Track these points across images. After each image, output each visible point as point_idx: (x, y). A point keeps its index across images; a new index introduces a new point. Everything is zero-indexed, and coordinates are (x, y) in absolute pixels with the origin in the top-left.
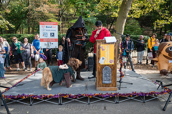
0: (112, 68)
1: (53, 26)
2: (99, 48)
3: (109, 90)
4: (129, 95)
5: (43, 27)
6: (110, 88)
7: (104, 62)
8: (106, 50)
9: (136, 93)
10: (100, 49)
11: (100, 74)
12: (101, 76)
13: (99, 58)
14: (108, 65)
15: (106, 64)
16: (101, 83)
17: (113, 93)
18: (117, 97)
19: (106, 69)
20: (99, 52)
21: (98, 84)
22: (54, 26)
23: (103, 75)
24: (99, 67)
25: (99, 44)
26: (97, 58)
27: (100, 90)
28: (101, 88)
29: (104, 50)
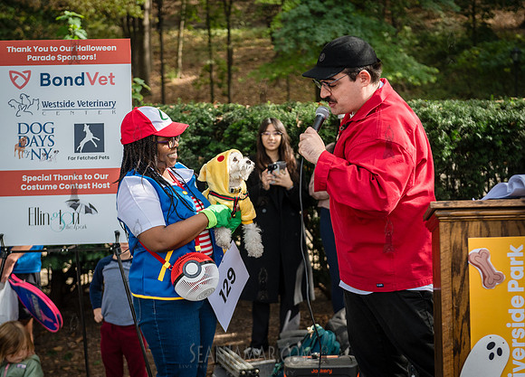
1: (91, 69)
2: (460, 265)
5: (20, 81)
8: (512, 286)
13: (460, 349)
22: (104, 69)
25: (458, 235)
29: (499, 278)
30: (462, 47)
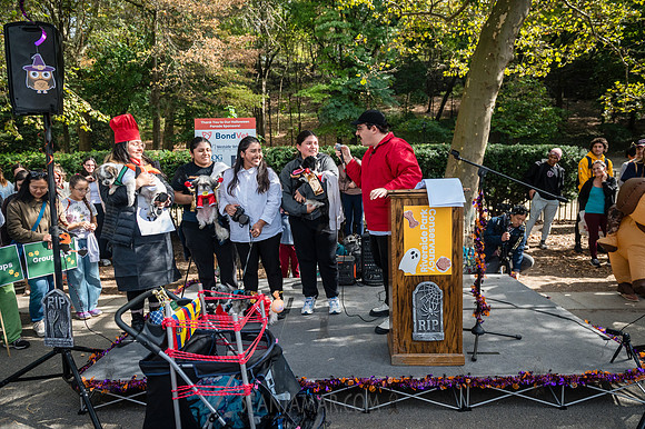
0: (446, 288)
2: (400, 218)
3: (438, 364)
4: (508, 383)
5: (207, 137)
6: (438, 356)
7: (418, 268)
8: (422, 227)
9: (534, 374)
10: (402, 223)
11: (403, 306)
12: (409, 314)
13: (399, 254)
14: (431, 278)
15: (424, 272)
16: (406, 337)
17: (451, 374)
18: (465, 390)
19: (425, 290)
20: (400, 232)
21: (396, 341)
22: (244, 131)
23: (414, 311)
24: (401, 284)
25: (399, 205)
26: (394, 254)
27: (406, 363)
28: (408, 355)
29: (417, 224)
30: (401, 121)
